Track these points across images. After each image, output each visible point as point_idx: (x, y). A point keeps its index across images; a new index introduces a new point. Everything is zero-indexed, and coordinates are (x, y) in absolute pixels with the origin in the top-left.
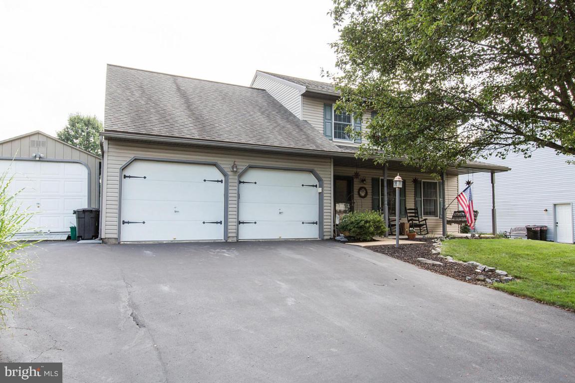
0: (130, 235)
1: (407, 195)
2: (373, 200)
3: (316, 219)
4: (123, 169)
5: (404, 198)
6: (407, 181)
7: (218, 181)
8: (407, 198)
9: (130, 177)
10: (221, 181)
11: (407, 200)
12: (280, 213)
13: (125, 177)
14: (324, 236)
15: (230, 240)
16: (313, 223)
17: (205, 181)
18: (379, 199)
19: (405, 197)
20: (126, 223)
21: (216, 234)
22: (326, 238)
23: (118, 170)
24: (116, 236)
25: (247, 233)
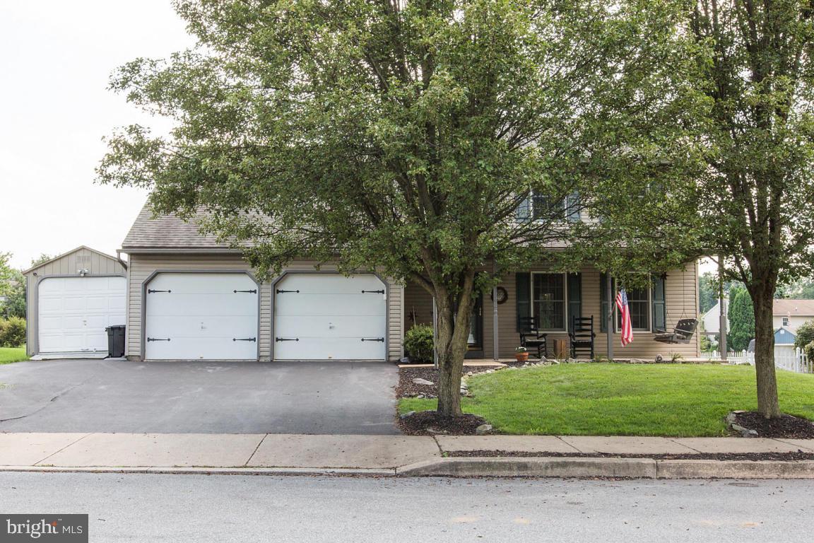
0: (155, 352)
1: (583, 297)
2: (518, 306)
3: (383, 335)
4: (146, 284)
5: (579, 302)
6: (583, 274)
7: (251, 292)
8: (583, 301)
9: (154, 291)
10: (255, 292)
11: (583, 304)
12: (331, 328)
13: (150, 291)
14: (389, 356)
15: (262, 360)
16: (378, 340)
17: (235, 292)
18: (529, 304)
19: (580, 299)
20: (151, 340)
21: (248, 352)
22: (392, 359)
23: (140, 286)
24: (139, 354)
25: (285, 352)
